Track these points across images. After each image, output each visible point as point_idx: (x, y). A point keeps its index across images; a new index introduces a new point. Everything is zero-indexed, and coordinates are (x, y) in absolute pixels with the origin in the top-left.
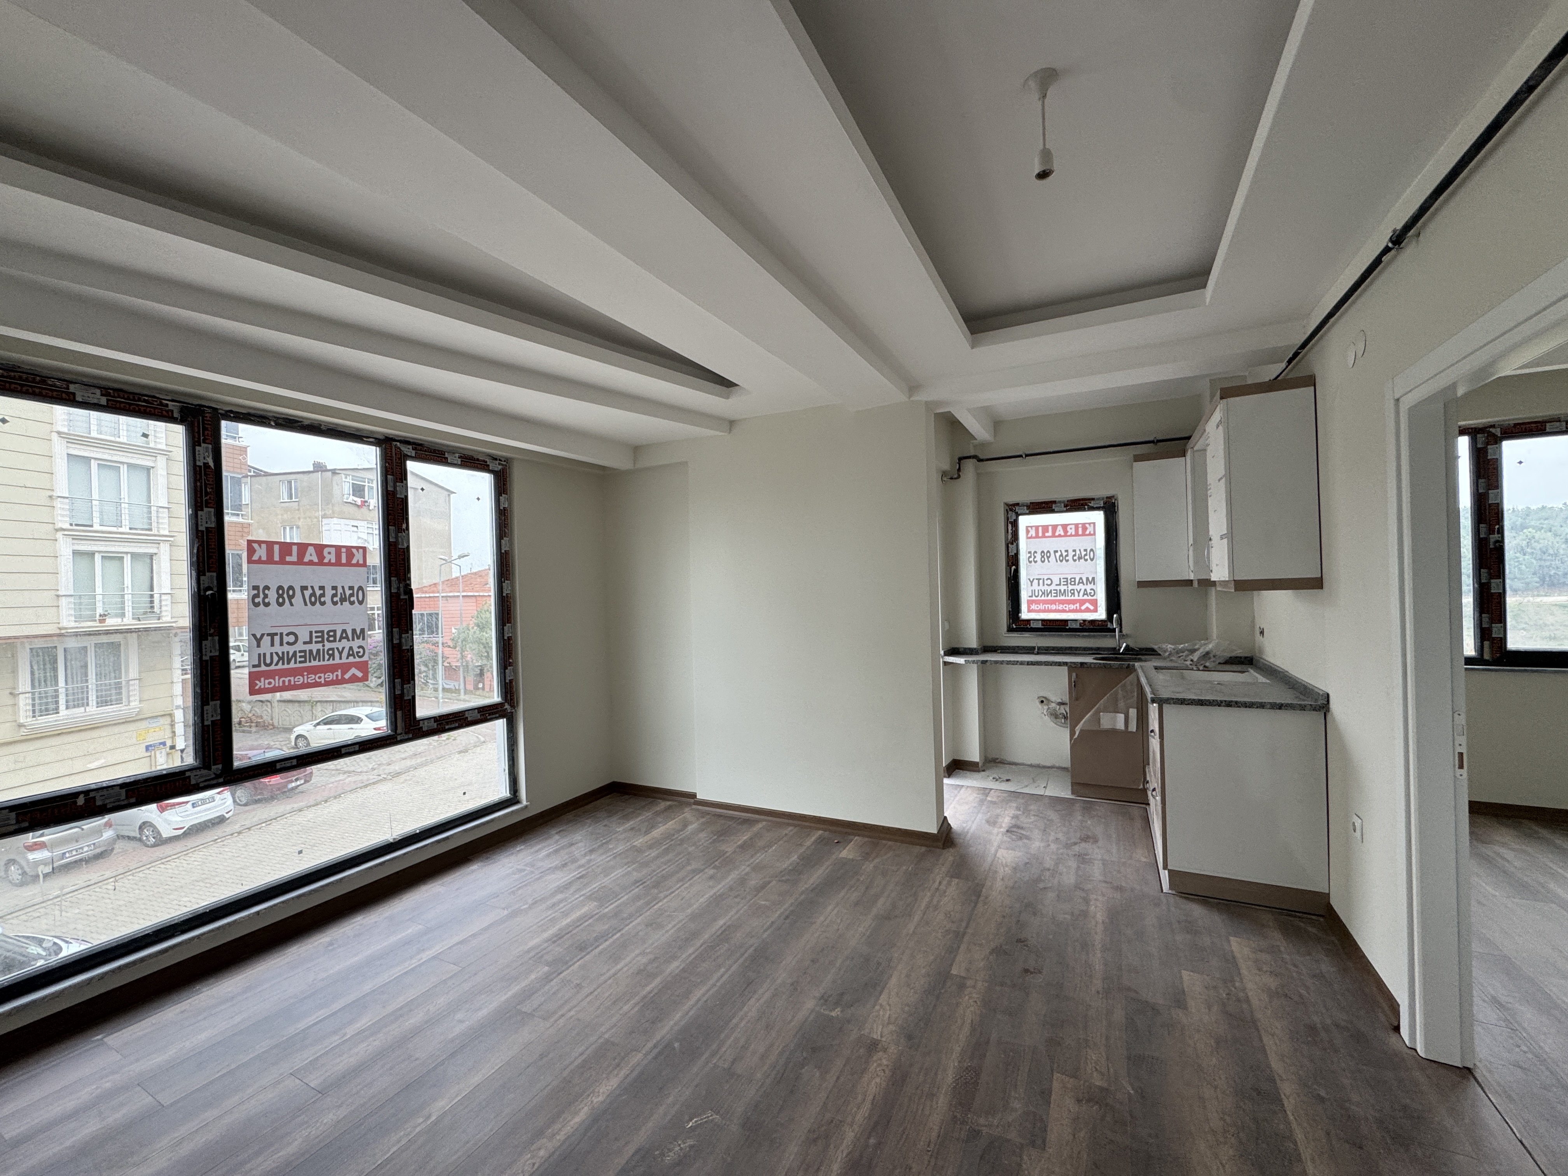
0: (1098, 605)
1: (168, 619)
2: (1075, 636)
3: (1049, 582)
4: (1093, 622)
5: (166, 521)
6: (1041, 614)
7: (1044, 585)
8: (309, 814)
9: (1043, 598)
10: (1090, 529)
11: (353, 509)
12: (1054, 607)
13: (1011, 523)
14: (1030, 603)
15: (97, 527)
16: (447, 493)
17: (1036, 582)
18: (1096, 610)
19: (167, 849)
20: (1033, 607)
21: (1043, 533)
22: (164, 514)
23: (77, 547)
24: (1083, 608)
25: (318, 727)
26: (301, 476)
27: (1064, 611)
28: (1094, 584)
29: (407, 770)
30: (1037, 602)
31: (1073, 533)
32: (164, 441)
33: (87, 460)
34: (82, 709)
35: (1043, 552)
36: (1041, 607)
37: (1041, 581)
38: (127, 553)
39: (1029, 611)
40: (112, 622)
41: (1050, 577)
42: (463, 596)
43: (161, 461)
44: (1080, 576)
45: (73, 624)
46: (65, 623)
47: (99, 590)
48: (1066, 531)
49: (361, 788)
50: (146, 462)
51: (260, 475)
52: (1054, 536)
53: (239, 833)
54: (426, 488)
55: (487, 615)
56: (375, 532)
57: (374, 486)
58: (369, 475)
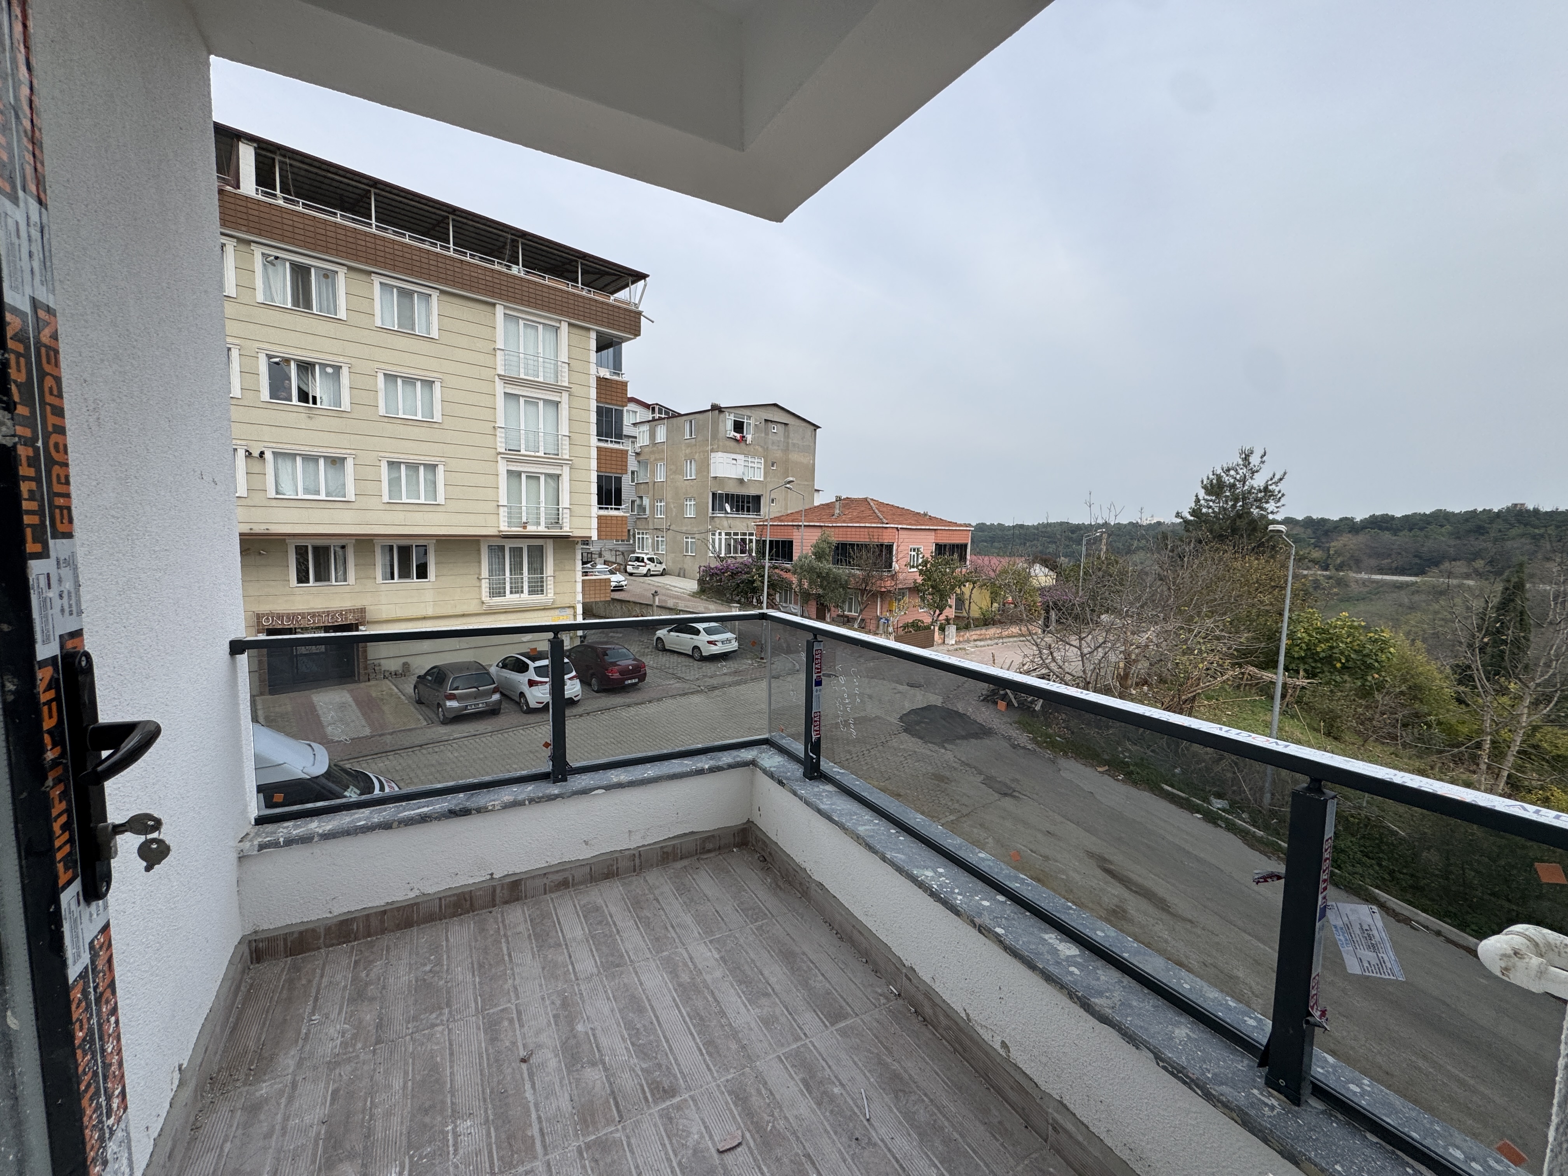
1: (567, 529)
5: (567, 447)
8: (633, 711)
11: (733, 444)
15: (523, 452)
16: (813, 428)
19: (532, 718)
22: (566, 441)
23: (511, 468)
25: (672, 633)
26: (697, 416)
29: (723, 686)
32: (566, 379)
33: (517, 396)
34: (518, 595)
38: (542, 473)
40: (531, 529)
42: (805, 526)
43: (565, 395)
45: (506, 529)
46: (502, 528)
47: (524, 503)
49: (680, 695)
50: (554, 397)
51: (676, 417)
53: (581, 716)
54: (793, 423)
55: (825, 545)
56: (750, 465)
57: (751, 422)
58: (747, 412)
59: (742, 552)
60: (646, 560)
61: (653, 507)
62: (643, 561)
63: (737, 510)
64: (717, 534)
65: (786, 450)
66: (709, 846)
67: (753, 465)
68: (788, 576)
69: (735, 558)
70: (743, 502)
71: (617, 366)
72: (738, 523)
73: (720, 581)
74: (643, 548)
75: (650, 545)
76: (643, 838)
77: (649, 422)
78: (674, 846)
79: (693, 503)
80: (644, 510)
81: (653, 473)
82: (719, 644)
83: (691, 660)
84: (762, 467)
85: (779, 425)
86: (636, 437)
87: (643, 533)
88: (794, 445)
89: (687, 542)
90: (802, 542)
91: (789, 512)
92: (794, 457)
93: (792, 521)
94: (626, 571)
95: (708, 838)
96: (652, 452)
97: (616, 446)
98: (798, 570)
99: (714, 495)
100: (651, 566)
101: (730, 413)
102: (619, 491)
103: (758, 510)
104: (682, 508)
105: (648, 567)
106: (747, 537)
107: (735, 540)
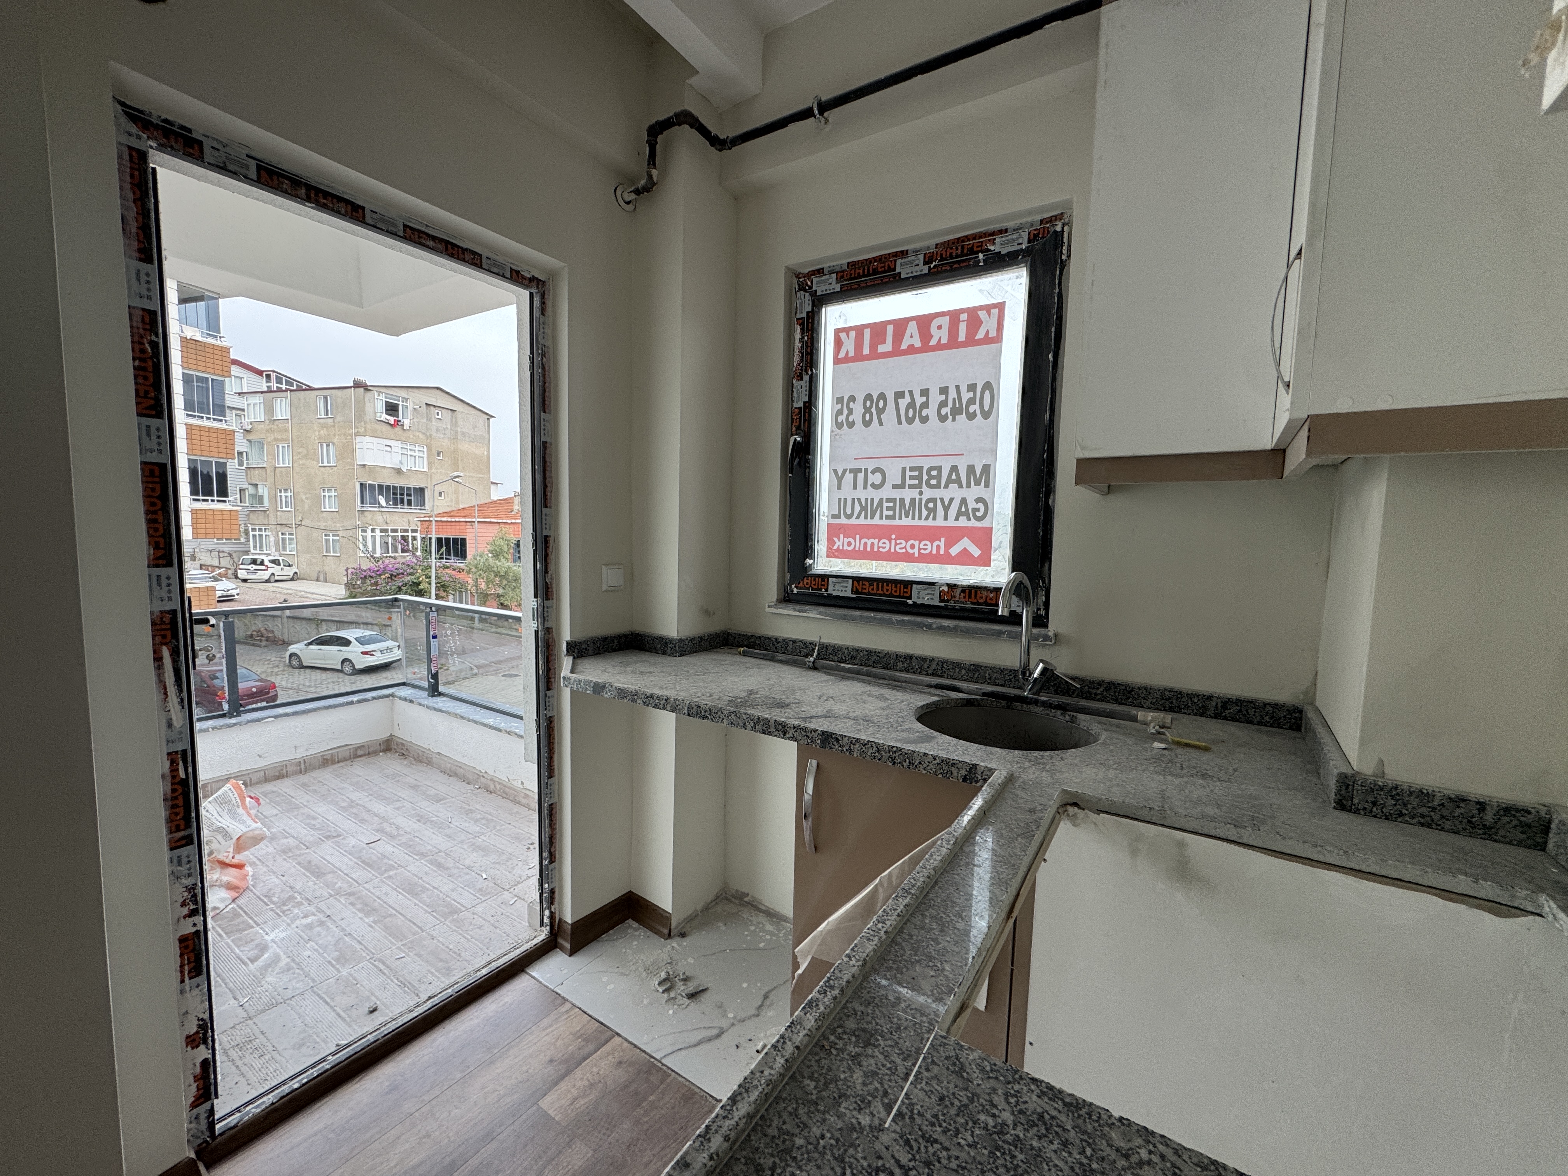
0: (994, 544)
2: (920, 626)
3: (877, 478)
4: (973, 591)
6: (853, 562)
7: (865, 487)
9: (862, 521)
10: (988, 325)
11: (386, 428)
12: (885, 546)
13: (801, 321)
14: (834, 531)
16: (487, 417)
17: (849, 477)
18: (985, 560)
20: (840, 543)
21: (873, 347)
24: (954, 551)
25: (311, 647)
26: (334, 391)
27: (907, 557)
28: (987, 486)
30: (849, 531)
31: (944, 341)
35: (869, 397)
36: (858, 544)
37: (861, 476)
39: (832, 553)
41: (883, 464)
44: (953, 461)
48: (925, 335)
51: (303, 390)
52: (896, 352)
54: (462, 410)
55: (502, 543)
56: (409, 453)
57: (409, 405)
58: (403, 393)
59: (403, 551)
60: (266, 563)
61: (274, 499)
62: (262, 563)
63: (395, 503)
64: (369, 531)
65: (454, 438)
66: (360, 752)
67: (413, 453)
68: (462, 576)
69: (395, 558)
70: (402, 494)
71: (213, 325)
72: (396, 517)
73: (376, 584)
74: (261, 547)
75: (272, 544)
76: (307, 750)
77: (262, 392)
78: (332, 754)
79: (333, 494)
80: (261, 499)
81: (272, 455)
82: (378, 654)
83: (340, 675)
84: (425, 456)
85: (443, 411)
86: (243, 410)
87: (260, 530)
88: (463, 434)
89: (327, 541)
90: (476, 540)
91: (461, 507)
92: (464, 446)
93: (465, 517)
94: (236, 577)
95: (359, 747)
96: (270, 431)
97: (217, 425)
98: (474, 570)
99: (362, 485)
100: (276, 570)
101: (379, 393)
102: (222, 478)
103: (422, 503)
104: (317, 501)
105: (270, 571)
106: (410, 534)
107: (394, 538)
